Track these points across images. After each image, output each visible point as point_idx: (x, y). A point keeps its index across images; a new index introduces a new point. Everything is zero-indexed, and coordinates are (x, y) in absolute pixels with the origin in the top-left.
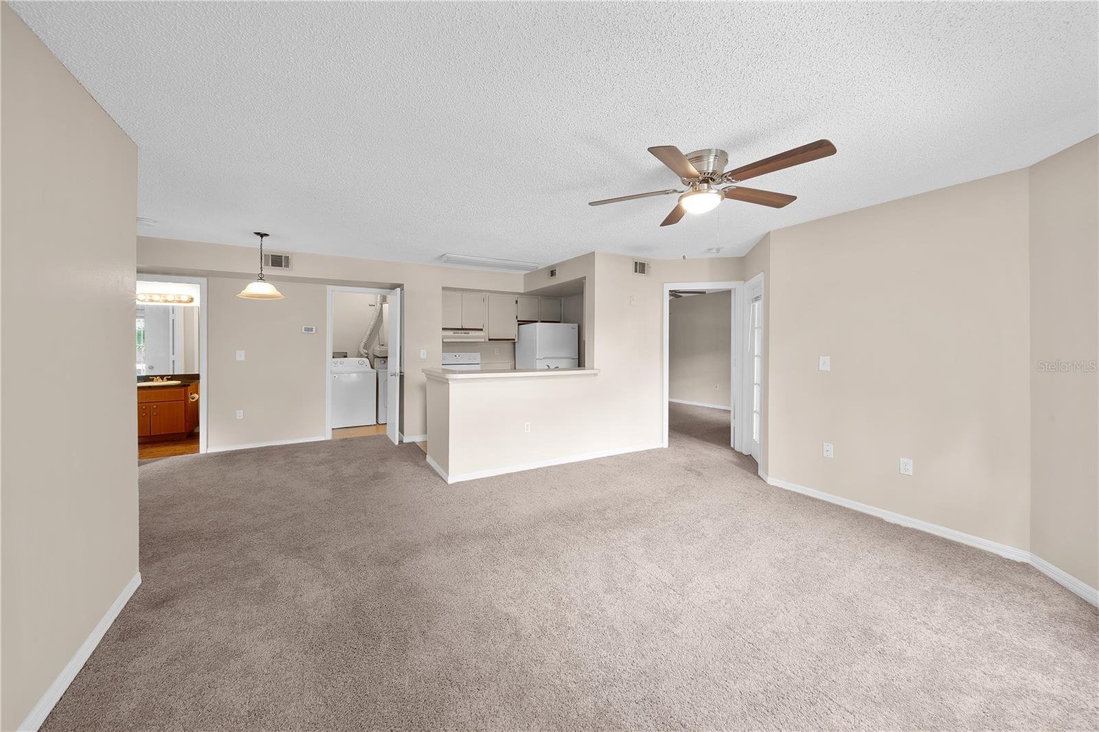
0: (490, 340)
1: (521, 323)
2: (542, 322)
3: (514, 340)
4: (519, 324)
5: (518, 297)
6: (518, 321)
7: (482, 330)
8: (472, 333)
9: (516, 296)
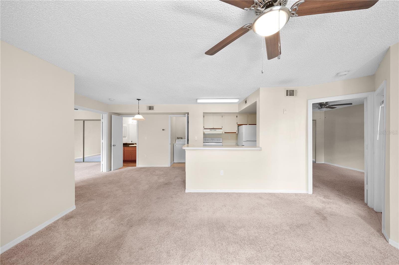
0: (225, 133)
1: (239, 125)
2: (249, 125)
3: (236, 133)
4: (238, 126)
5: (237, 115)
6: (238, 125)
7: (221, 129)
8: (217, 130)
9: (237, 114)
